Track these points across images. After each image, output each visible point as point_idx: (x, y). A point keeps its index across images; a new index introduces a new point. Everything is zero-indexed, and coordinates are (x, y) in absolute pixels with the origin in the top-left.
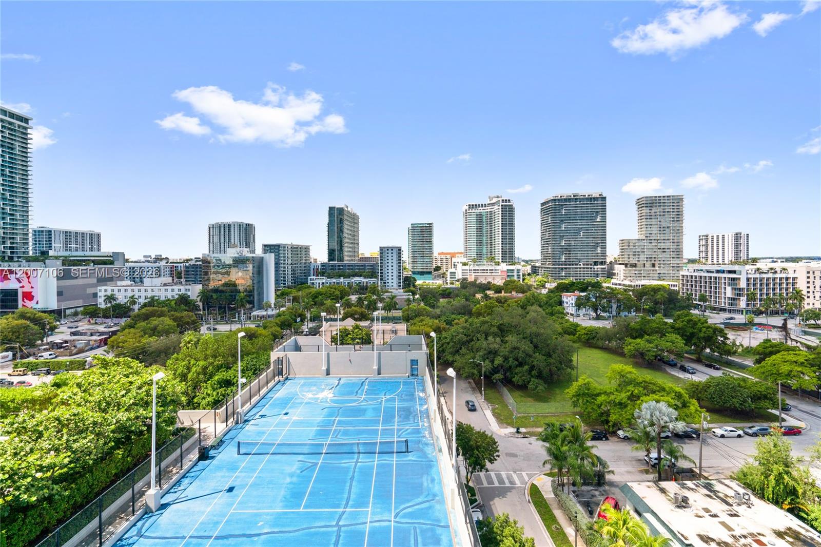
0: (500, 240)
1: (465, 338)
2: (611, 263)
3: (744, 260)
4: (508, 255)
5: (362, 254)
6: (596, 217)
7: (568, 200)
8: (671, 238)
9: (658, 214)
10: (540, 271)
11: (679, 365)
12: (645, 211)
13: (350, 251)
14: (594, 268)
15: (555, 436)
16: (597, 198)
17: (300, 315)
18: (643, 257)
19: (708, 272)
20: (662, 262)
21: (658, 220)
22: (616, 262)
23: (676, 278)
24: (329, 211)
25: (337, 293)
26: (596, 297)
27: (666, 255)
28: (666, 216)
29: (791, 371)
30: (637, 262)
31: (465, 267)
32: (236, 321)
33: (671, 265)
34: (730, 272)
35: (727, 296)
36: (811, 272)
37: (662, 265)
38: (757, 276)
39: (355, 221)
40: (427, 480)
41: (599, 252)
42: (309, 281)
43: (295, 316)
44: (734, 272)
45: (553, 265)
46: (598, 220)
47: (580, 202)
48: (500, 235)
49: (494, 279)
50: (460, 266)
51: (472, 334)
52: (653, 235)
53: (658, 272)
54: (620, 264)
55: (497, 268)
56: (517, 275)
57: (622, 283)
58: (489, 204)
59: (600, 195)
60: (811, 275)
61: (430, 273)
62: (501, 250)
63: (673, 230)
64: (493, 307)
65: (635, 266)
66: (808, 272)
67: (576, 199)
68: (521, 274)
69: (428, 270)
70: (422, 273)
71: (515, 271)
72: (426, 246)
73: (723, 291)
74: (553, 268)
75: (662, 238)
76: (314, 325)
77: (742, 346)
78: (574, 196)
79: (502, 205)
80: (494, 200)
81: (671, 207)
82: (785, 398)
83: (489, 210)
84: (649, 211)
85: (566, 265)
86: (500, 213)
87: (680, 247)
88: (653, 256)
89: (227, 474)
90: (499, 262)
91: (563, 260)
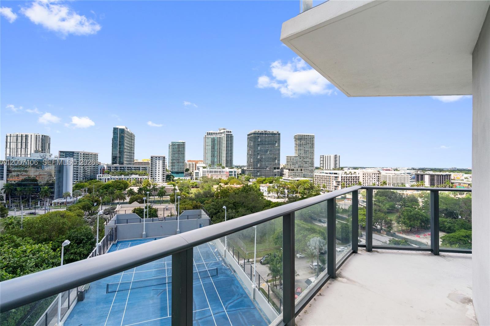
0: (225, 154)
1: (215, 211)
2: (282, 168)
3: (338, 168)
4: (229, 163)
5: (137, 160)
6: (275, 144)
7: (262, 134)
8: (309, 156)
9: (304, 144)
10: (246, 172)
11: (318, 219)
12: (298, 142)
13: (128, 158)
14: (274, 171)
15: (272, 260)
16: (276, 134)
17: (96, 201)
18: (297, 166)
19: (326, 173)
20: (305, 168)
21: (304, 147)
22: (284, 168)
23: (311, 176)
24: (114, 131)
25: (122, 185)
26: (278, 186)
27: (307, 165)
28: (307, 145)
29: (362, 219)
30: (294, 168)
31: (204, 170)
32: (39, 207)
33: (309, 170)
34: (335, 174)
35: (333, 185)
36: (364, 174)
37: (305, 170)
38: (345, 175)
39: (133, 138)
40: (234, 287)
41: (277, 162)
42: (97, 178)
43: (92, 201)
44: (336, 174)
45: (254, 169)
46: (276, 145)
47: (268, 135)
48: (225, 151)
49: (222, 177)
50: (201, 169)
51: (218, 209)
52: (301, 154)
53: (304, 173)
54: (286, 169)
55: (223, 170)
56: (234, 174)
57: (288, 179)
58: (219, 133)
59: (277, 132)
60: (364, 175)
61: (183, 173)
62: (225, 160)
63: (310, 152)
64: (226, 193)
65: (293, 170)
66: (363, 174)
67: (266, 133)
68: (236, 174)
69: (181, 171)
70: (177, 173)
71: (233, 172)
72: (181, 156)
73: (332, 183)
74: (254, 171)
75: (305, 156)
76: (109, 207)
77: (342, 208)
78: (265, 132)
79: (226, 134)
80: (222, 131)
81: (309, 141)
82: (362, 231)
83: (219, 136)
84: (299, 142)
85: (260, 169)
86: (225, 138)
87: (313, 161)
88: (301, 165)
89: (105, 306)
90: (224, 167)
91: (259, 166)
